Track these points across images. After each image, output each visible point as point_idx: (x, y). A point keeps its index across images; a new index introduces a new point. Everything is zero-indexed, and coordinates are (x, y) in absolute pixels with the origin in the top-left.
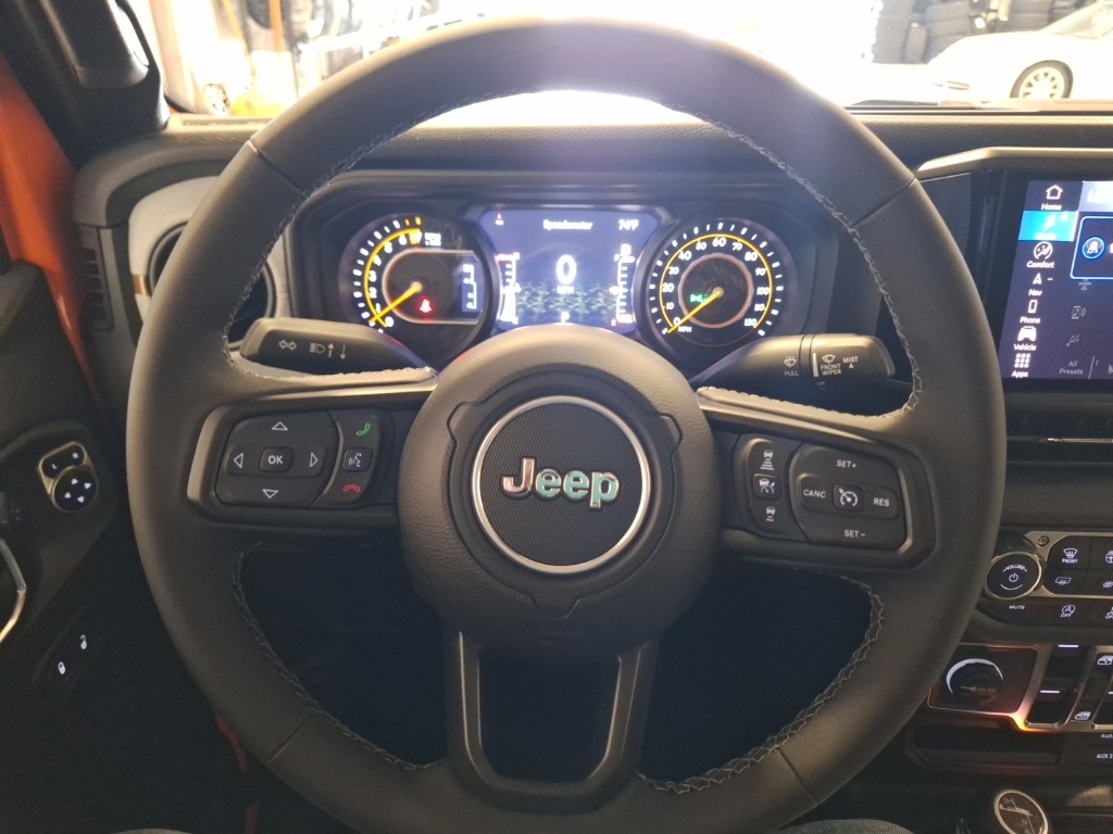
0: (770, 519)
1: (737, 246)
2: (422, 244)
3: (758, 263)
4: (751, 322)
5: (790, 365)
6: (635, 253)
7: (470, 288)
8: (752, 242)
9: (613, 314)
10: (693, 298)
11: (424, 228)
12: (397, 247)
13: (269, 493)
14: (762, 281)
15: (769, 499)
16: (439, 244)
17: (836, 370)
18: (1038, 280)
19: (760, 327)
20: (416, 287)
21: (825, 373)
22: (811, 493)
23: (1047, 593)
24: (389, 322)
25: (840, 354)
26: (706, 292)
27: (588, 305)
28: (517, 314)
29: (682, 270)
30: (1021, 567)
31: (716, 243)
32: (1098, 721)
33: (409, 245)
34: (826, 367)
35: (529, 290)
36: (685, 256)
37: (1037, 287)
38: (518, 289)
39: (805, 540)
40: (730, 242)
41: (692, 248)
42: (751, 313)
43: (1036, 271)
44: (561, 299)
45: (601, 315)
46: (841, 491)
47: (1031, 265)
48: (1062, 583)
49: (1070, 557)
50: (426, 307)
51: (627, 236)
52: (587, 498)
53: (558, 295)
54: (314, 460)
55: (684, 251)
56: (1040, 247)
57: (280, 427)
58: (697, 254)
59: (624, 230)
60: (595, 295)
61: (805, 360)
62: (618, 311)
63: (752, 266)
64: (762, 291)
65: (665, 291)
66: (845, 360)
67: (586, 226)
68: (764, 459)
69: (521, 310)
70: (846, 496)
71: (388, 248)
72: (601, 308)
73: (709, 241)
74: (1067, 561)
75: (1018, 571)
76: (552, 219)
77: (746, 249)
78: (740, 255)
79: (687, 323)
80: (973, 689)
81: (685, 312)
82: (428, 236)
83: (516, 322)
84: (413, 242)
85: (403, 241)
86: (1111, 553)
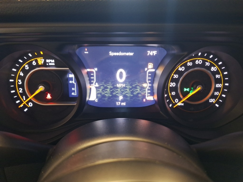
1: (207, 64)
2: (45, 65)
3: (217, 72)
4: (212, 101)
6: (156, 67)
7: (73, 85)
8: (214, 62)
9: (144, 97)
10: (185, 90)
11: (46, 57)
12: (32, 67)
14: (218, 81)
16: (54, 65)
19: (216, 103)
20: (41, 88)
24: (31, 105)
27: (132, 93)
28: (97, 97)
29: (180, 77)
31: (197, 62)
33: (38, 65)
35: (103, 86)
36: (181, 69)
38: (97, 85)
40: (204, 62)
41: (185, 65)
44: (119, 90)
45: (139, 97)
50: (49, 96)
51: (151, 59)
53: (117, 88)
55: (181, 67)
58: (187, 68)
59: (150, 55)
60: (136, 87)
62: (146, 94)
64: (218, 86)
65: (171, 86)
67: (131, 54)
69: (99, 95)
71: (27, 67)
72: (138, 93)
73: (194, 62)
76: (113, 51)
77: (212, 65)
78: (209, 68)
81: (181, 97)
82: (48, 61)
83: (96, 101)
84: (40, 64)
85: (34, 63)
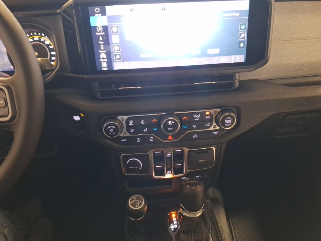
1: (42, 39)
4: (52, 63)
18: (101, 38)
23: (130, 135)
30: (113, 127)
32: (174, 174)
37: (101, 41)
40: (39, 38)
42: (51, 60)
43: (99, 36)
47: (97, 34)
48: (132, 131)
56: (98, 28)
63: (48, 45)
64: (52, 53)
73: (33, 38)
74: (130, 124)
77: (45, 40)
78: (43, 42)
80: (132, 167)
86: (143, 121)
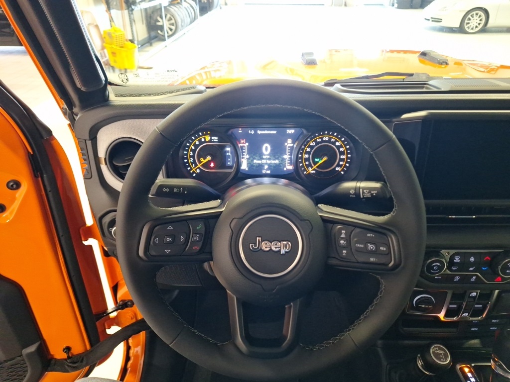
0: (344, 255)
1: (333, 140)
2: (210, 141)
3: (341, 146)
4: (338, 169)
5: (352, 193)
6: (293, 143)
7: (229, 156)
8: (339, 138)
9: (285, 166)
10: (316, 160)
11: (211, 135)
12: (201, 143)
13: (167, 251)
14: (342, 153)
15: (344, 248)
16: (217, 141)
17: (369, 195)
19: (341, 171)
20: (209, 158)
21: (365, 196)
22: (358, 245)
23: (449, 272)
24: (198, 171)
25: (371, 189)
26: (321, 158)
28: (247, 166)
29: (311, 150)
30: (438, 264)
31: (324, 139)
32: (471, 316)
33: (205, 142)
34: (365, 194)
35: (252, 157)
36: (313, 144)
38: (248, 157)
39: (356, 261)
40: (330, 138)
41: (315, 141)
42: (338, 165)
44: (265, 160)
45: (281, 166)
46: (369, 245)
48: (454, 269)
49: (457, 260)
50: (212, 165)
51: (290, 136)
52: (280, 251)
54: (182, 239)
55: (312, 142)
57: (170, 227)
58: (317, 143)
59: (289, 133)
60: (278, 159)
61: (357, 191)
62: (287, 164)
63: (338, 147)
64: (342, 157)
65: (305, 157)
66: (372, 192)
67: (274, 132)
68: (342, 233)
69: (249, 165)
70: (371, 247)
71: (197, 143)
72: (280, 163)
73: (322, 138)
74: (456, 261)
75: (437, 265)
76: (260, 130)
77: (336, 141)
78: (334, 143)
79: (314, 170)
80: (423, 306)
81: (313, 165)
82: (213, 138)
83: (247, 169)
84: (207, 140)
85: (203, 140)
86: (472, 258)
